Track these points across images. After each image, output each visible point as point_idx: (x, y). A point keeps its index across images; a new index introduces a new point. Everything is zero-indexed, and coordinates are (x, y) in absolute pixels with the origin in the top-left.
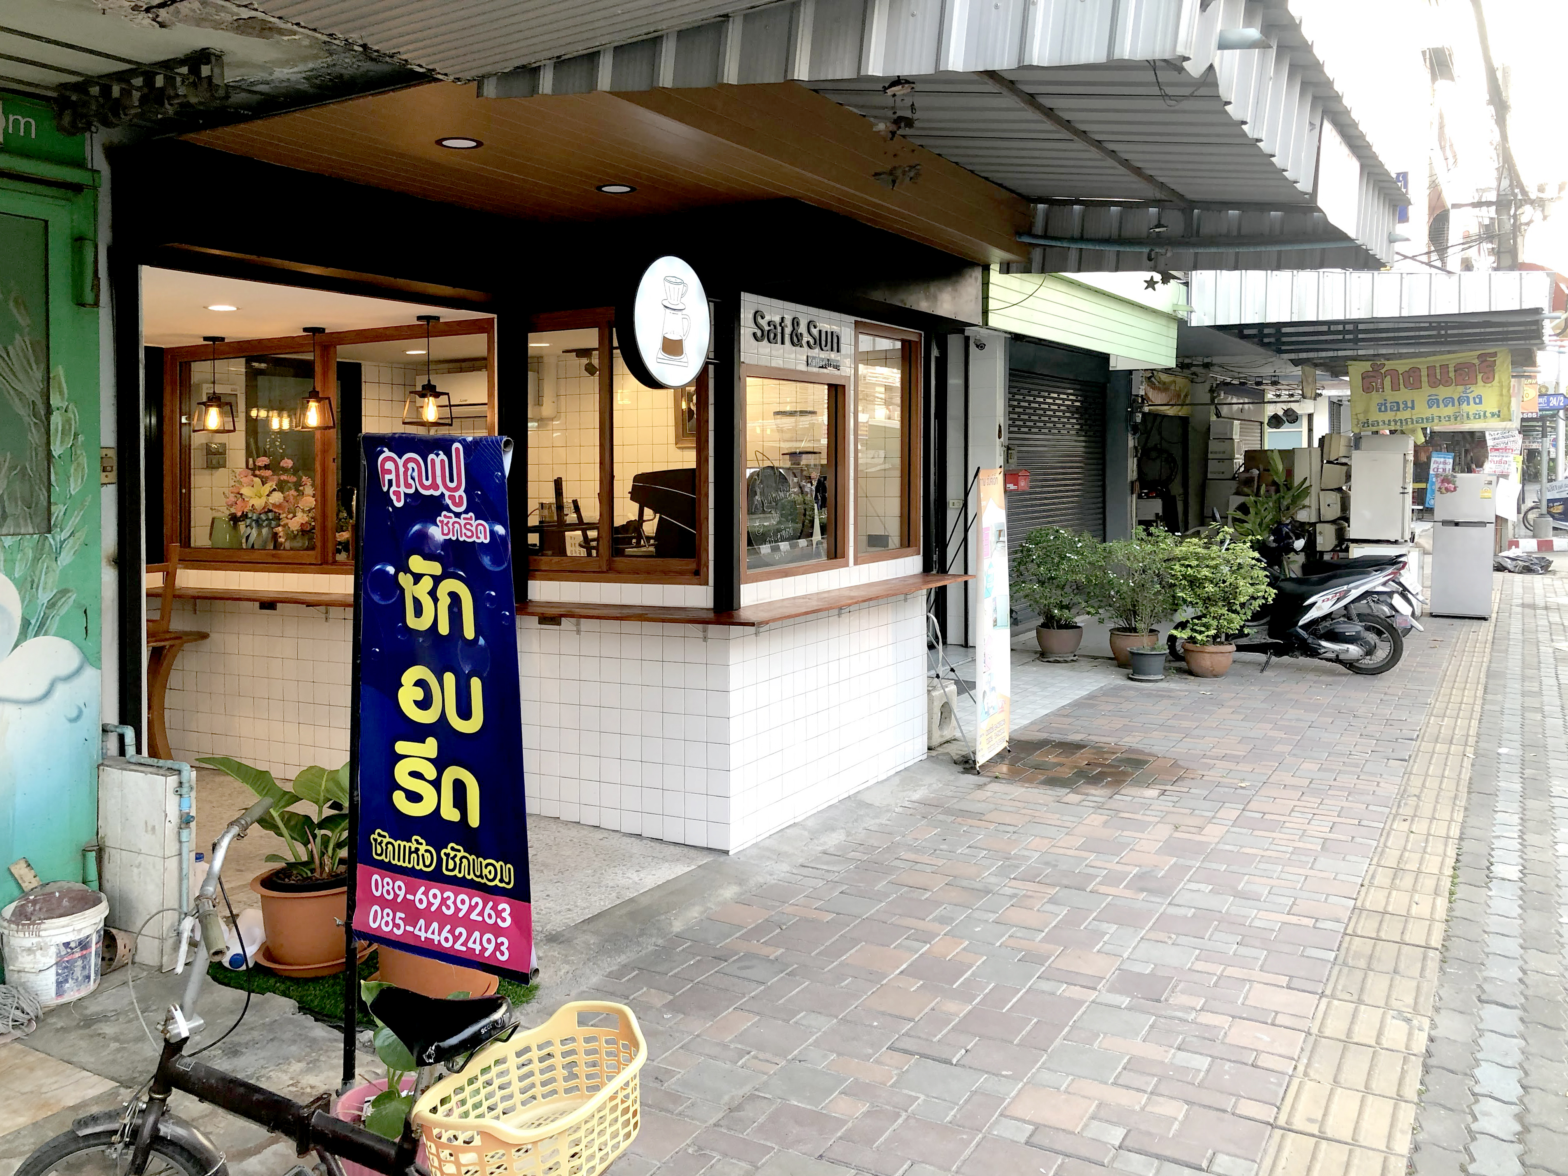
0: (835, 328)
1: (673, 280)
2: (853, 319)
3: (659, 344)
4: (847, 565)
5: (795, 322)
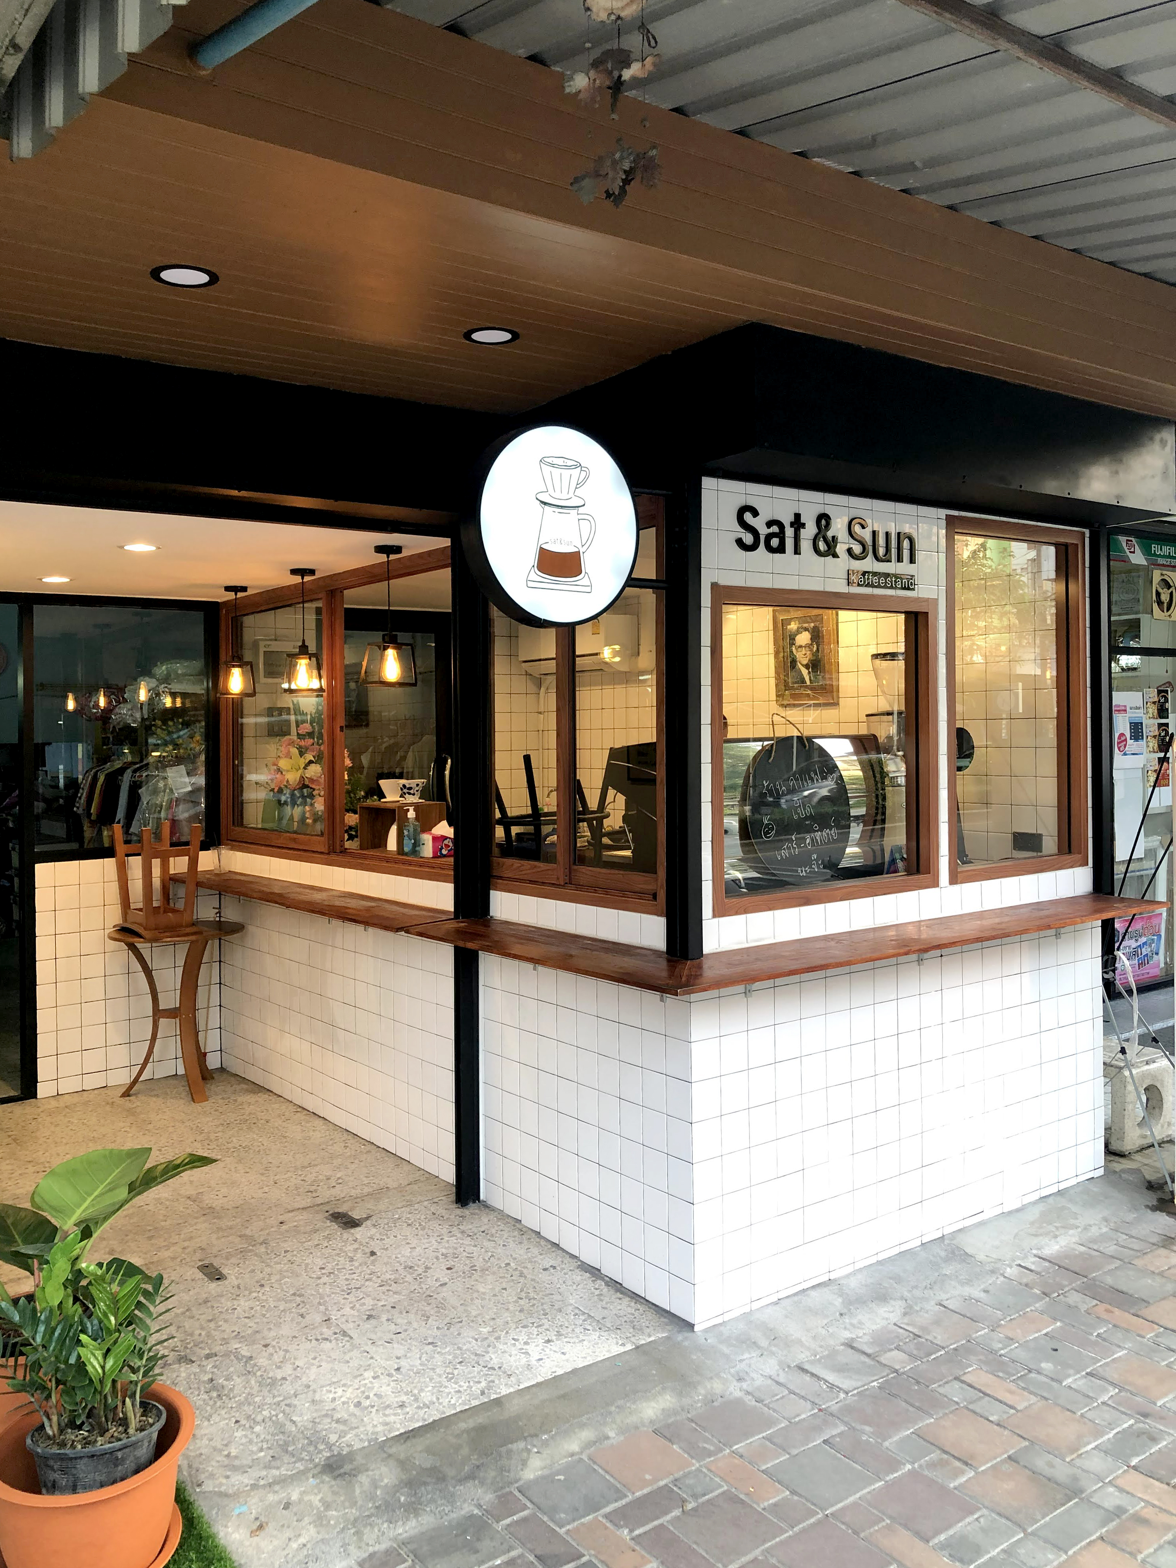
0: (907, 529)
1: (560, 462)
2: (943, 513)
3: (532, 558)
4: (935, 884)
5: (823, 520)
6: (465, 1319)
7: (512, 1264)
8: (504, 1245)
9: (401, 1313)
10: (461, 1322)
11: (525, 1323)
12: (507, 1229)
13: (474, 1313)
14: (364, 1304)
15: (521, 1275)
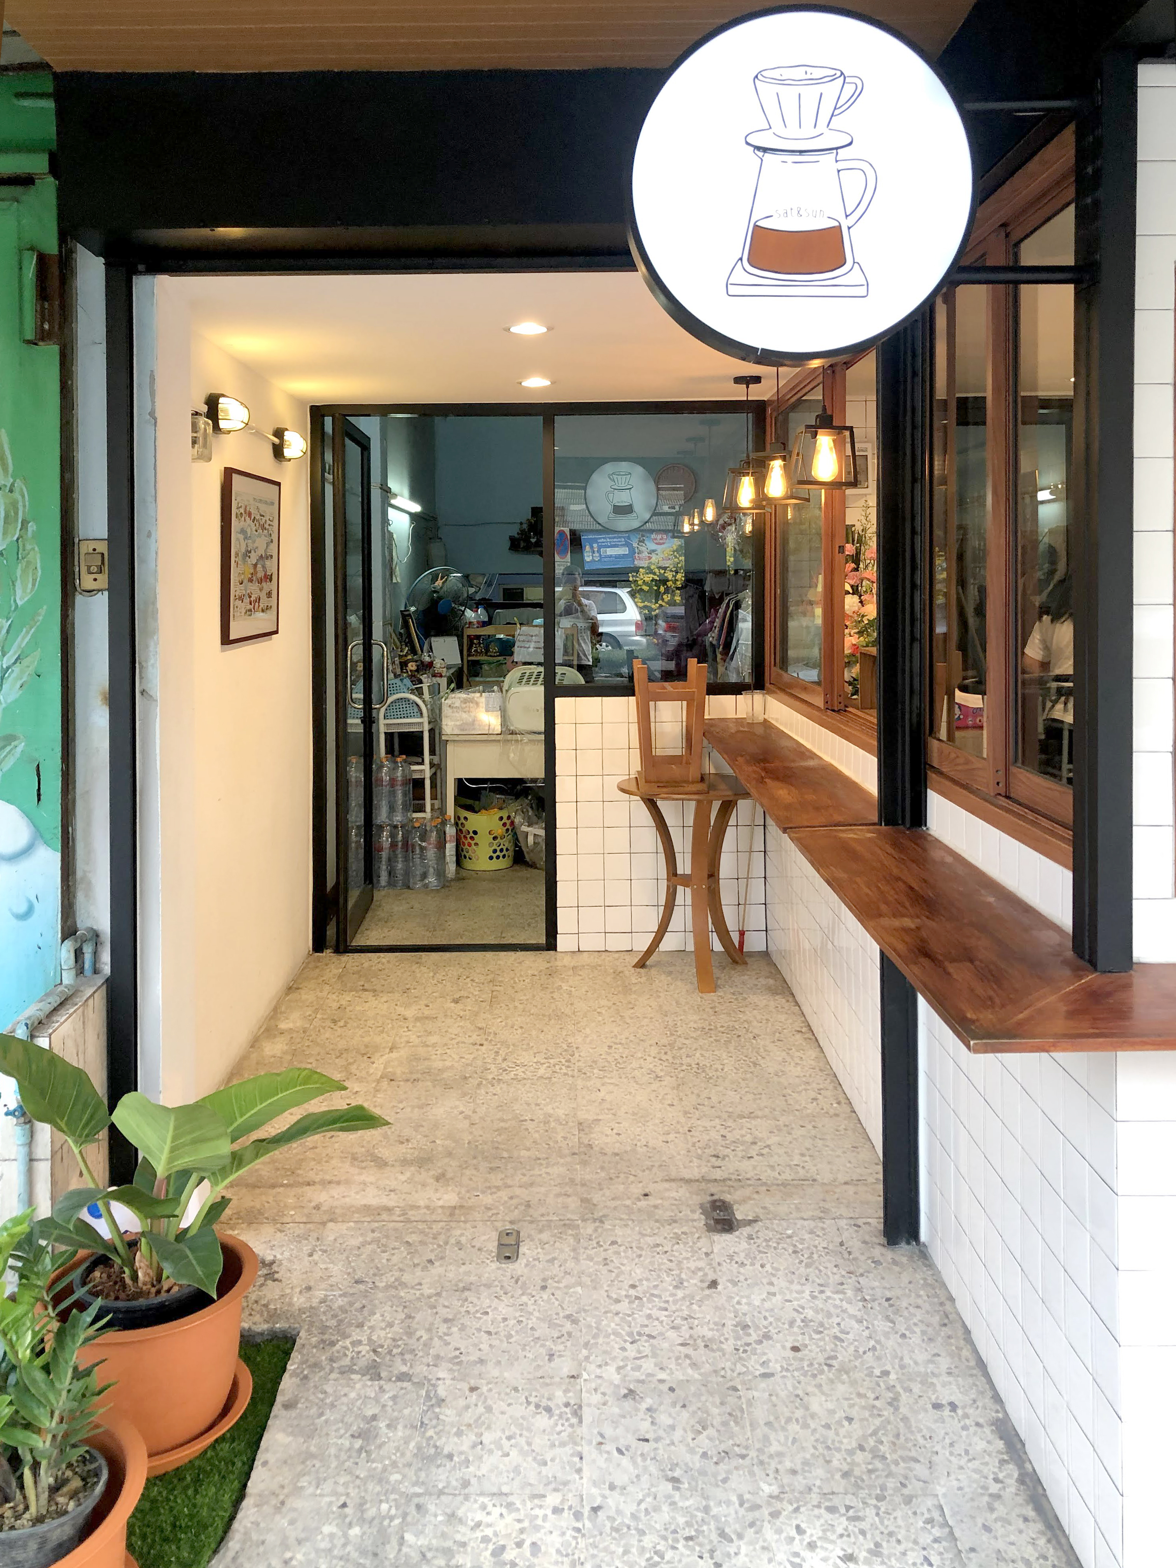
3: (736, 245)
6: (753, 1454)
7: (893, 1376)
8: (903, 1336)
9: (674, 1404)
10: (743, 1457)
11: (836, 1501)
12: (927, 1306)
13: (775, 1448)
14: (639, 1368)
15: (893, 1403)
